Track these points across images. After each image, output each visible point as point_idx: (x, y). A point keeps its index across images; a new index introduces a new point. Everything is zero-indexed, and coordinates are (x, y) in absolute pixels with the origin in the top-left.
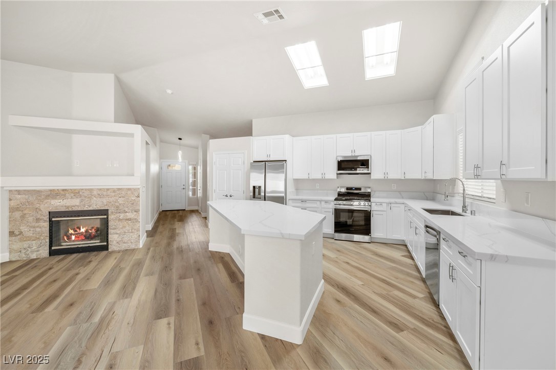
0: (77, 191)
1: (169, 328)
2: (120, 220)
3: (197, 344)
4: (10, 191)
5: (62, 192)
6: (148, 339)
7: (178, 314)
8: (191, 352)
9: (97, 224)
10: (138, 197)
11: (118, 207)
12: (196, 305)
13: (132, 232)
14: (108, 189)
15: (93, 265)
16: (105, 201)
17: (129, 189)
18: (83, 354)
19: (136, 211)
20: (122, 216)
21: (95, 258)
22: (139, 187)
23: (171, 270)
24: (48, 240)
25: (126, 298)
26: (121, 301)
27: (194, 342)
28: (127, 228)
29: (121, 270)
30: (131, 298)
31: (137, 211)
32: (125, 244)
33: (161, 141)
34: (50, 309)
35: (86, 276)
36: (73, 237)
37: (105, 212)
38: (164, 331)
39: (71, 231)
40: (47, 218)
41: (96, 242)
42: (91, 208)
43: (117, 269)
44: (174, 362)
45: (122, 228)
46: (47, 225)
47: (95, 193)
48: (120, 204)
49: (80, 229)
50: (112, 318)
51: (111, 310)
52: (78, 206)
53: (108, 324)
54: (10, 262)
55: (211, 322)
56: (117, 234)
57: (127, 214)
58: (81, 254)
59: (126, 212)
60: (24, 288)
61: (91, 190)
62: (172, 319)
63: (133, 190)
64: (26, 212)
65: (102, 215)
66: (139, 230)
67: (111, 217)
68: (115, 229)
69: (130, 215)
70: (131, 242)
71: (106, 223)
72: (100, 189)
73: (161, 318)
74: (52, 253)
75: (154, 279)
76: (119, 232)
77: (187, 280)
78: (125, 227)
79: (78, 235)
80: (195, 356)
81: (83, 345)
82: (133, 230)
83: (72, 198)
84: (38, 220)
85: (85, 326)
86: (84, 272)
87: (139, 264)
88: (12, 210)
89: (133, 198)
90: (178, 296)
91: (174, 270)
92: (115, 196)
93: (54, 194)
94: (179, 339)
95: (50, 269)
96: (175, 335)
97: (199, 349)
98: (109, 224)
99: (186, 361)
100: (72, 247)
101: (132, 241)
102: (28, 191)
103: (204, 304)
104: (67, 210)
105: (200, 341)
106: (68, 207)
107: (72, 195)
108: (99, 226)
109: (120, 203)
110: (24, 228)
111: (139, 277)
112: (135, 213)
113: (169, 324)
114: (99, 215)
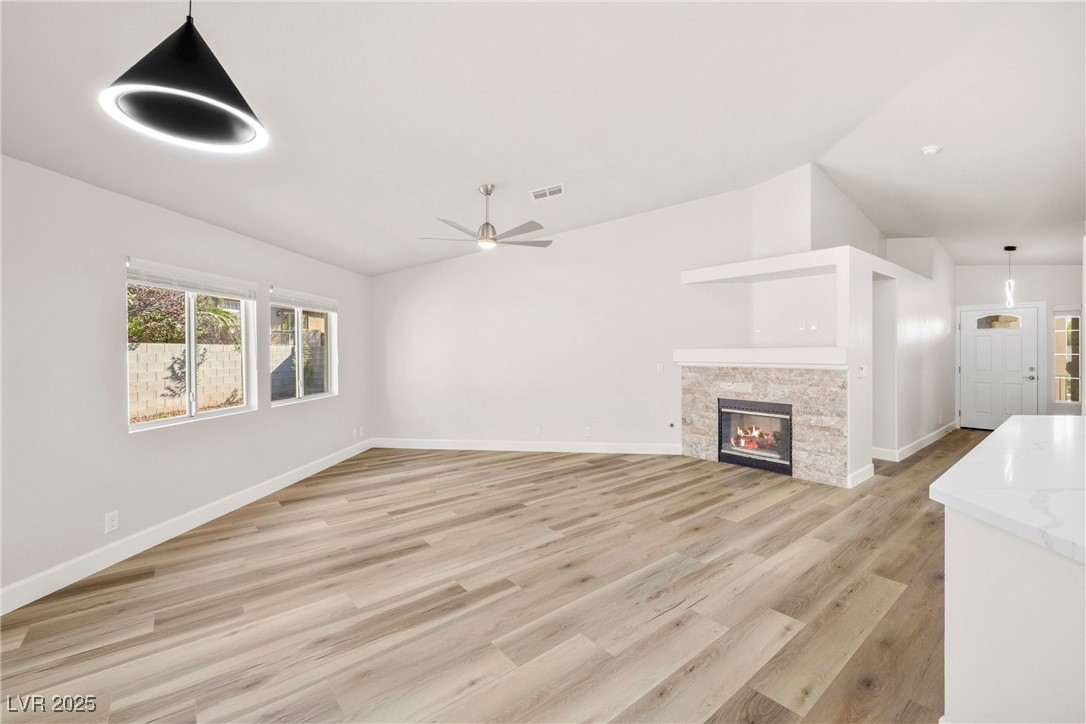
0: (748, 371)
1: (784, 635)
2: (811, 427)
3: (806, 692)
4: (683, 367)
5: (732, 372)
6: (742, 625)
7: (816, 625)
8: (784, 693)
9: (777, 427)
10: (844, 387)
11: (806, 402)
12: (865, 635)
13: (832, 454)
14: (791, 370)
15: (758, 489)
16: (787, 389)
17: (827, 372)
18: (666, 590)
19: (839, 415)
20: (814, 420)
21: (767, 481)
22: (845, 368)
23: (872, 548)
24: (717, 438)
25: (761, 555)
26: (752, 555)
27: (804, 685)
28: (823, 444)
29: (788, 511)
30: (767, 558)
31: (842, 415)
32: (818, 473)
33: (957, 263)
34: (676, 523)
35: (736, 502)
36: (743, 442)
37: (786, 409)
38: (774, 633)
39: (740, 432)
40: (715, 406)
41: (774, 457)
42: (766, 400)
43: (784, 508)
44: (748, 683)
45: (814, 442)
46: (715, 416)
47: (772, 375)
48: (810, 398)
49: (752, 432)
50: (723, 570)
51: (728, 560)
52: (750, 394)
53: (713, 575)
54: (683, 456)
55: (868, 683)
56: (806, 451)
57: (823, 417)
58: (755, 470)
59: (821, 414)
60: (673, 490)
61: (767, 370)
62: (798, 626)
63: (833, 373)
64: (696, 395)
65: (783, 413)
66: (846, 454)
67: (796, 419)
68: (802, 441)
69: (829, 421)
70: (830, 472)
71: (788, 426)
72: (780, 370)
73: (784, 612)
74: (723, 458)
75: (826, 550)
76: (808, 448)
77: (893, 583)
78: (818, 441)
79: (750, 440)
80: (786, 704)
81: (674, 580)
82: (834, 451)
83: (743, 381)
84: (707, 408)
85: (691, 560)
86: (740, 494)
87: (821, 515)
88: (686, 391)
89: (834, 390)
90: (845, 599)
91: (877, 553)
92: (802, 382)
93: (724, 373)
94: (783, 660)
95: (709, 477)
96: (783, 651)
97: (802, 701)
98: (793, 431)
99: (765, 698)
100: (744, 455)
101: (832, 471)
102: (698, 368)
103: (886, 644)
104: (737, 398)
105: (817, 693)
106: (738, 394)
107: (744, 376)
108: (778, 431)
109: (812, 395)
110: (695, 417)
111: (803, 534)
112: (838, 418)
113: (788, 629)
114: (778, 413)
